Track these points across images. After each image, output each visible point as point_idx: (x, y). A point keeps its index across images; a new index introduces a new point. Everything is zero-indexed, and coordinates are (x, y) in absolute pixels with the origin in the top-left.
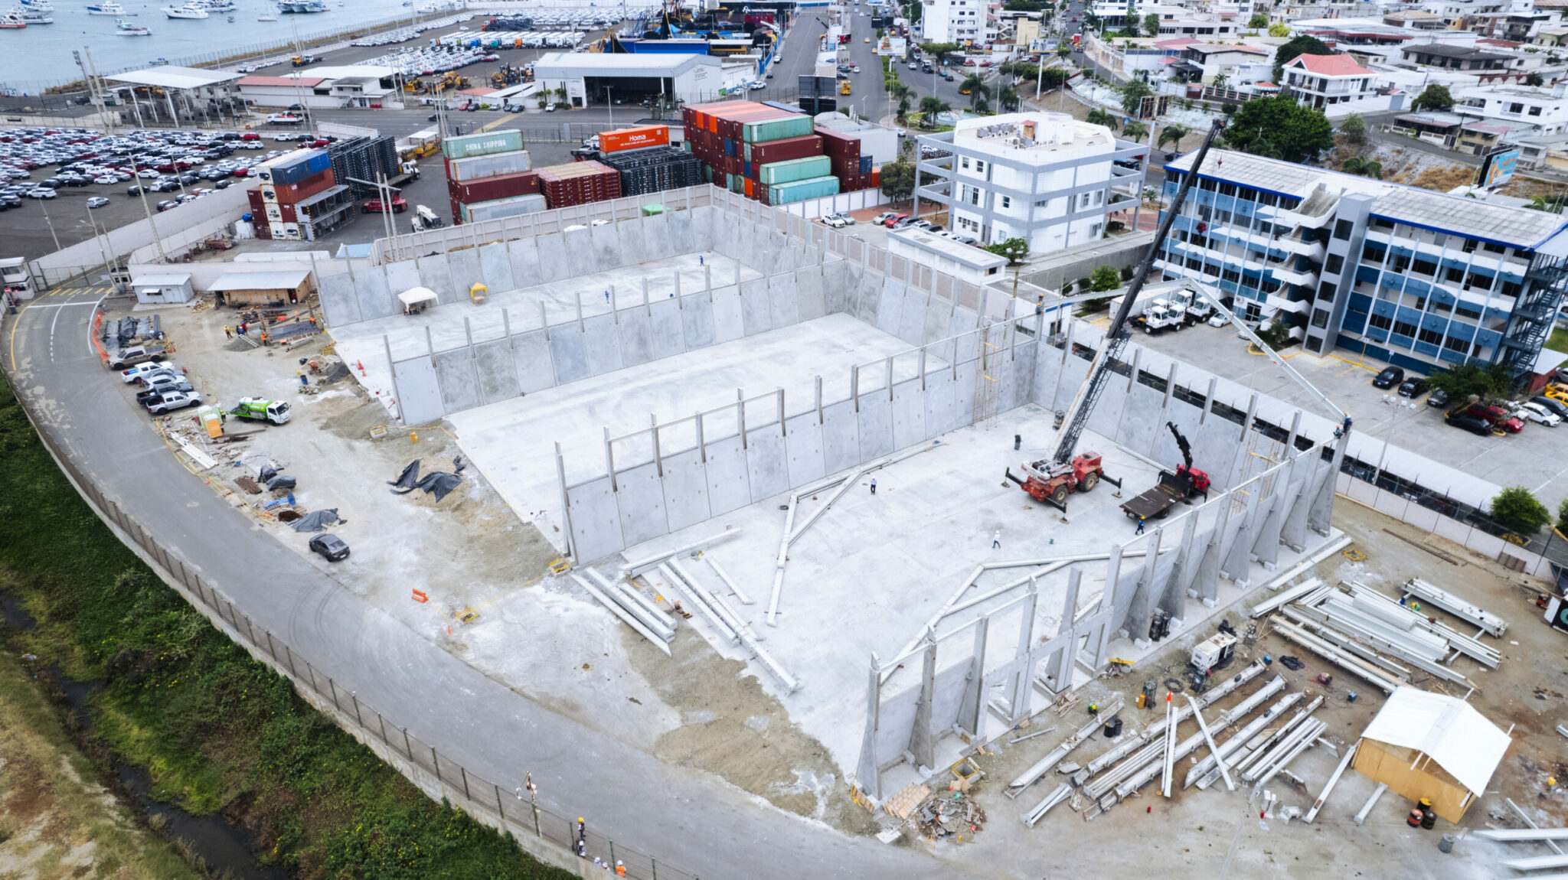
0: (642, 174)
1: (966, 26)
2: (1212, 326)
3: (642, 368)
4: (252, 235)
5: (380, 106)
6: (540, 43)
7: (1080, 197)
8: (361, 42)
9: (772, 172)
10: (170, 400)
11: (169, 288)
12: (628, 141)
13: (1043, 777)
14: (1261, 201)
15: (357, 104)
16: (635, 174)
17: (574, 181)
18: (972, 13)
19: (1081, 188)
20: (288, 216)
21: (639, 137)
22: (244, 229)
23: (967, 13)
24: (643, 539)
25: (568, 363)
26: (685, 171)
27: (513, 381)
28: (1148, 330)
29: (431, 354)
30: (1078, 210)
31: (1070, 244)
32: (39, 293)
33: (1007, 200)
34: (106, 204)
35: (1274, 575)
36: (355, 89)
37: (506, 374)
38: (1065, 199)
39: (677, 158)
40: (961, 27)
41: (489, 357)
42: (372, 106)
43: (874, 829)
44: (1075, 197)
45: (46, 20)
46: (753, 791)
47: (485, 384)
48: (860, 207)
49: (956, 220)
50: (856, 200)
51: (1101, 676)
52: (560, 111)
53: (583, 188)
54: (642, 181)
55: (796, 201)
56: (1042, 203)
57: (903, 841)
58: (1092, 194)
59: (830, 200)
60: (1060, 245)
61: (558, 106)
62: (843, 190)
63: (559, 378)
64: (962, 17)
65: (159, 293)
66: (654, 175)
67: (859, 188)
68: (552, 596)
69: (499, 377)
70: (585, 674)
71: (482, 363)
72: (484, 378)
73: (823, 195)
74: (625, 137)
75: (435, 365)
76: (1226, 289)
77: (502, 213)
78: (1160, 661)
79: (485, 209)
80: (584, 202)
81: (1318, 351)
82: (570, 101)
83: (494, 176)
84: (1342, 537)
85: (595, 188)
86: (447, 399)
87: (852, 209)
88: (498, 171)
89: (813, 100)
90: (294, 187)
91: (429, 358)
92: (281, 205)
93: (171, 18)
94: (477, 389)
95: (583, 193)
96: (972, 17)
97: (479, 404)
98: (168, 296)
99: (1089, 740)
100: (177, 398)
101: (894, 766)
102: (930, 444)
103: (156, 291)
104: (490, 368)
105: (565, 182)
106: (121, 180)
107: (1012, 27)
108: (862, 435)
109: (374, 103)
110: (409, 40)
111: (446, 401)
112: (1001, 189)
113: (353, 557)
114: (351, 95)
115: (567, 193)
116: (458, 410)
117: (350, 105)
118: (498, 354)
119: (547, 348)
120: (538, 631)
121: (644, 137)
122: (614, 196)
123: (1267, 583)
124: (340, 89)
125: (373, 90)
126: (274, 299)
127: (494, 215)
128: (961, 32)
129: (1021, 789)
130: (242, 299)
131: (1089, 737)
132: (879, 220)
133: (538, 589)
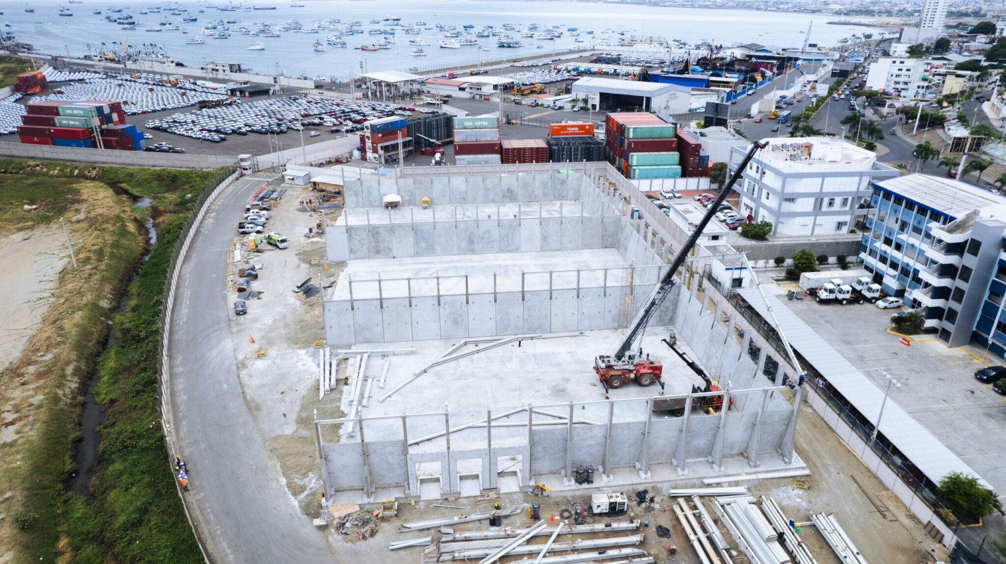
0: (563, 150)
1: (901, 79)
2: (877, 307)
3: (468, 257)
4: (360, 158)
5: (488, 100)
6: (612, 71)
7: (826, 201)
8: (517, 64)
9: (635, 158)
10: (248, 228)
11: (298, 177)
12: (566, 130)
13: (429, 529)
14: (931, 218)
15: (477, 97)
16: (559, 149)
17: (519, 149)
18: (908, 70)
19: (827, 194)
20: (375, 150)
21: (574, 129)
22: (357, 154)
23: (904, 70)
24: (367, 341)
25: (424, 245)
26: (593, 152)
27: (390, 249)
28: (818, 299)
29: (347, 226)
30: (825, 208)
31: (816, 233)
32: (254, 172)
33: (768, 194)
34: (319, 135)
35: (715, 475)
36: (478, 89)
37: (386, 244)
38: (812, 200)
39: (590, 144)
40: (898, 79)
41: (378, 233)
42: (485, 99)
43: (317, 515)
44: (822, 199)
45: (388, 47)
46: (284, 474)
47: (374, 248)
48: (695, 188)
49: (743, 204)
50: (692, 183)
51: (527, 492)
52: (582, 111)
53: (524, 155)
54: (563, 154)
55: (647, 178)
56: (791, 200)
57: (322, 528)
58: (838, 201)
59: (672, 180)
60: (807, 232)
61: (582, 108)
62: (684, 174)
63: (417, 253)
64: (900, 73)
65: (293, 179)
66: (571, 152)
67: (697, 176)
68: (306, 357)
69: (382, 245)
70: (279, 396)
71: (373, 236)
72: (373, 244)
73: (668, 177)
74: (564, 128)
75: (347, 232)
76: (901, 282)
77: (473, 163)
78: (572, 497)
79: (464, 159)
80: (524, 162)
81: (948, 342)
82: (590, 106)
83: (476, 141)
84: (803, 468)
85: (532, 155)
86: (352, 251)
87: (688, 188)
88: (479, 139)
89: (712, 118)
90: (380, 135)
91: (345, 228)
92: (372, 143)
93: (442, 47)
94: (369, 251)
95: (524, 157)
96: (908, 73)
97: (369, 258)
98: (297, 181)
99: (477, 523)
100: (252, 228)
101: (356, 490)
102: (577, 333)
103: (291, 178)
104: (377, 239)
105: (514, 149)
106: (335, 125)
107: (941, 82)
108: (526, 316)
109: (486, 97)
110: (544, 65)
111: (351, 252)
112: (767, 187)
113: (246, 316)
114: (475, 92)
115: (514, 156)
116: (357, 258)
117: (474, 98)
118: (383, 233)
119: (412, 234)
120: (282, 371)
121: (577, 129)
122: (543, 161)
123: (703, 478)
124: (471, 88)
125: (487, 90)
126: (337, 190)
127: (469, 163)
128: (897, 83)
129: (408, 530)
130: (324, 187)
131: (480, 520)
132: (697, 197)
133: (303, 352)
